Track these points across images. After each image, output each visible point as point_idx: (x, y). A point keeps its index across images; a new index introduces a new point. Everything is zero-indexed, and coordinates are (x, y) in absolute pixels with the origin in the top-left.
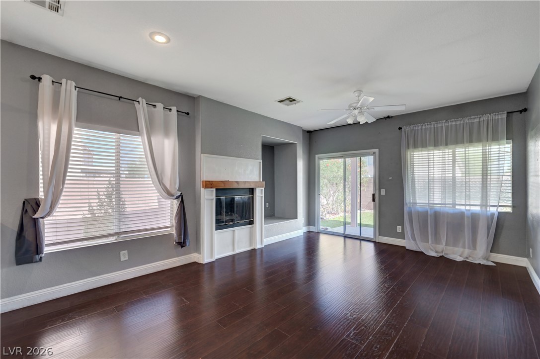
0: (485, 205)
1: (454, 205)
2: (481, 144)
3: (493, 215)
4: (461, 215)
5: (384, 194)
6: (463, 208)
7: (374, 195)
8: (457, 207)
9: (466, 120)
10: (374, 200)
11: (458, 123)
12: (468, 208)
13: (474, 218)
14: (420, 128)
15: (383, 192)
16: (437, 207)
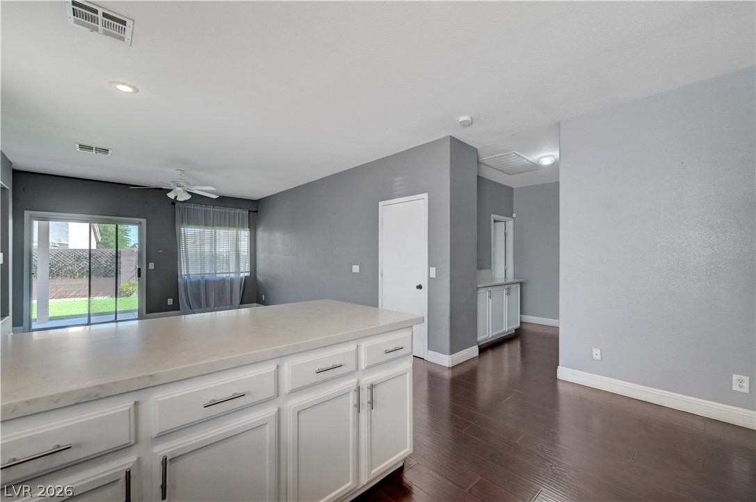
0: (238, 272)
1: (216, 273)
2: (235, 229)
3: (242, 278)
4: (224, 280)
5: (153, 268)
6: (224, 275)
7: (139, 269)
8: (218, 275)
9: (227, 210)
10: (139, 276)
11: (221, 210)
12: (228, 275)
13: (232, 281)
14: (192, 207)
15: (152, 266)
16: (207, 277)
